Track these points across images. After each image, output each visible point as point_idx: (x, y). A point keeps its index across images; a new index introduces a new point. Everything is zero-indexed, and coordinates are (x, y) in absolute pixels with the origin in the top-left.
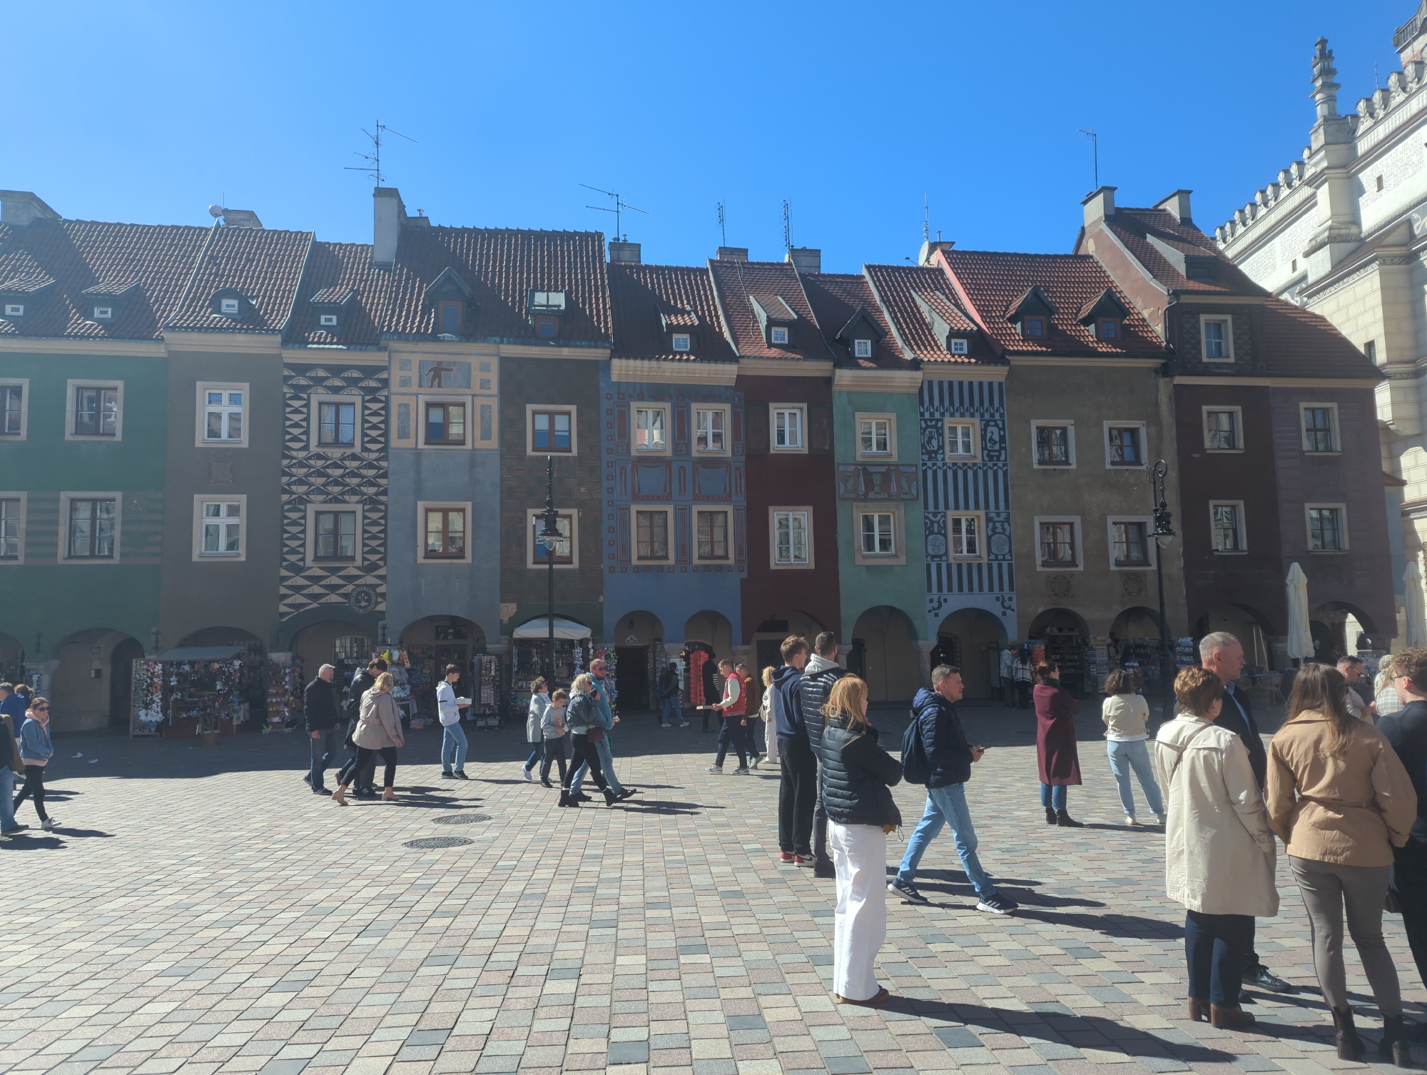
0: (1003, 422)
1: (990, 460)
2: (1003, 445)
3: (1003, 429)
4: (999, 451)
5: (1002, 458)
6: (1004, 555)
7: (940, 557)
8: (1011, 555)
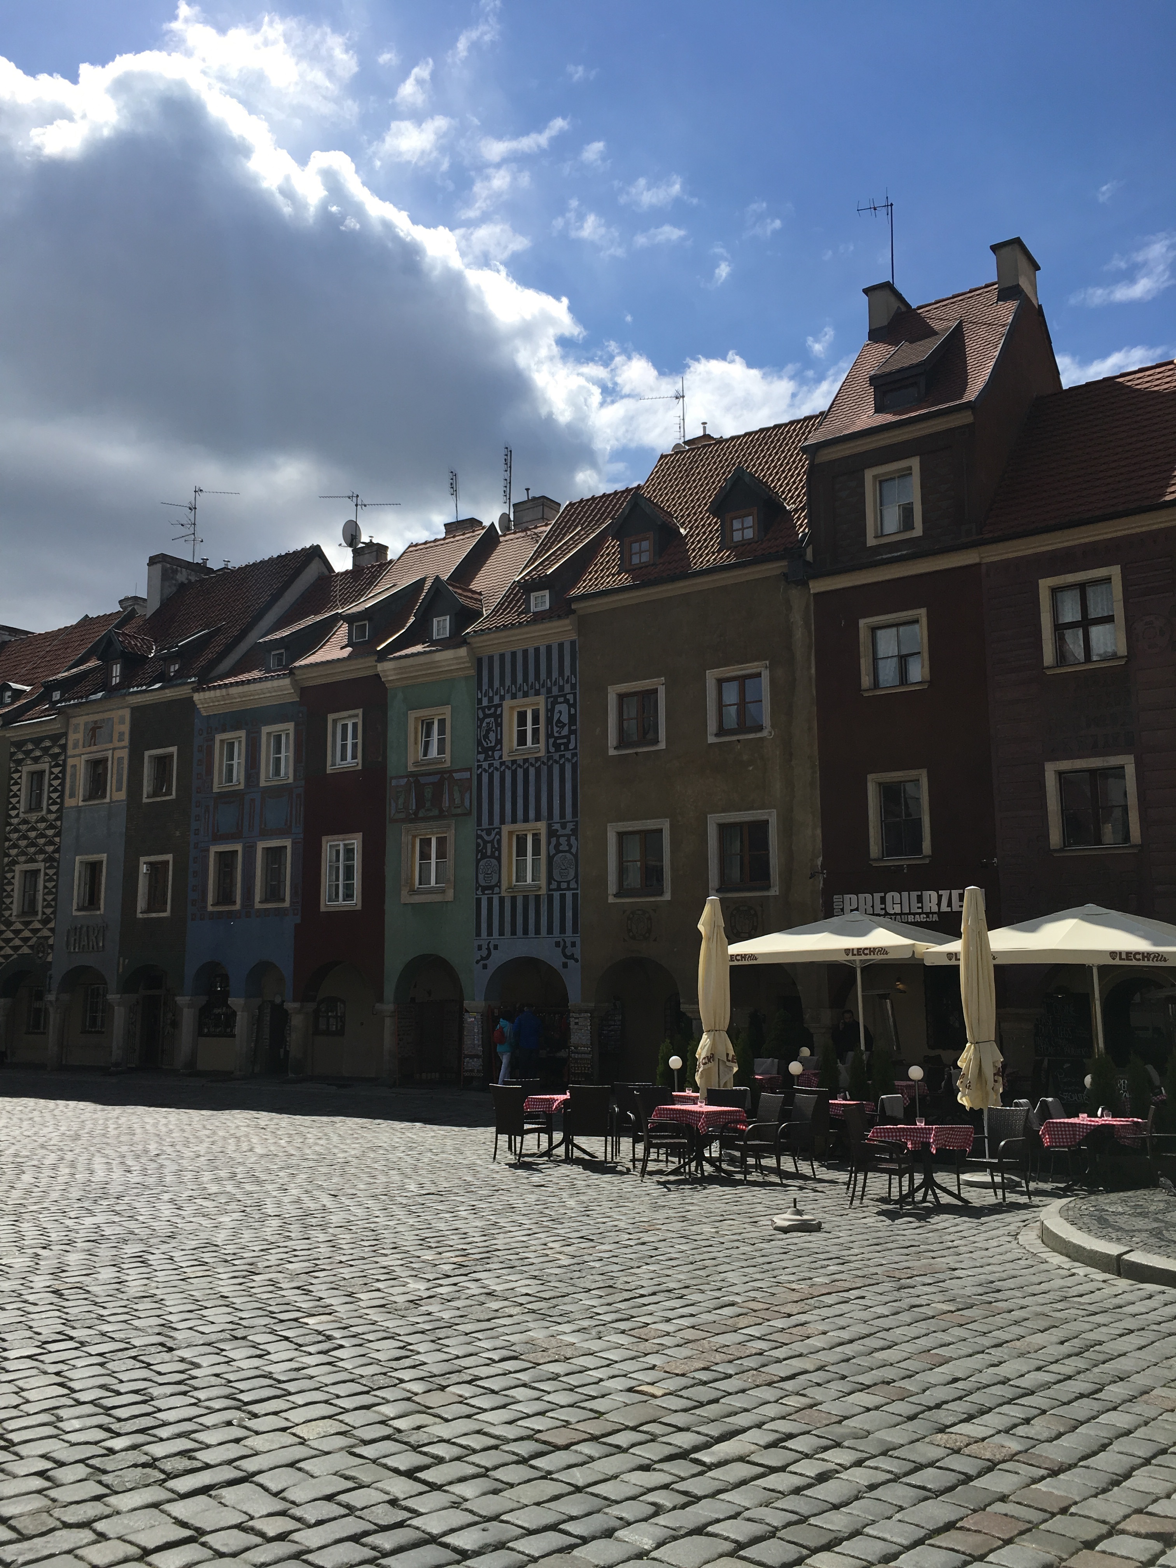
0: (575, 694)
1: (556, 751)
2: (573, 728)
3: (574, 705)
4: (567, 737)
5: (571, 746)
6: (568, 882)
7: (491, 888)
8: (577, 882)
